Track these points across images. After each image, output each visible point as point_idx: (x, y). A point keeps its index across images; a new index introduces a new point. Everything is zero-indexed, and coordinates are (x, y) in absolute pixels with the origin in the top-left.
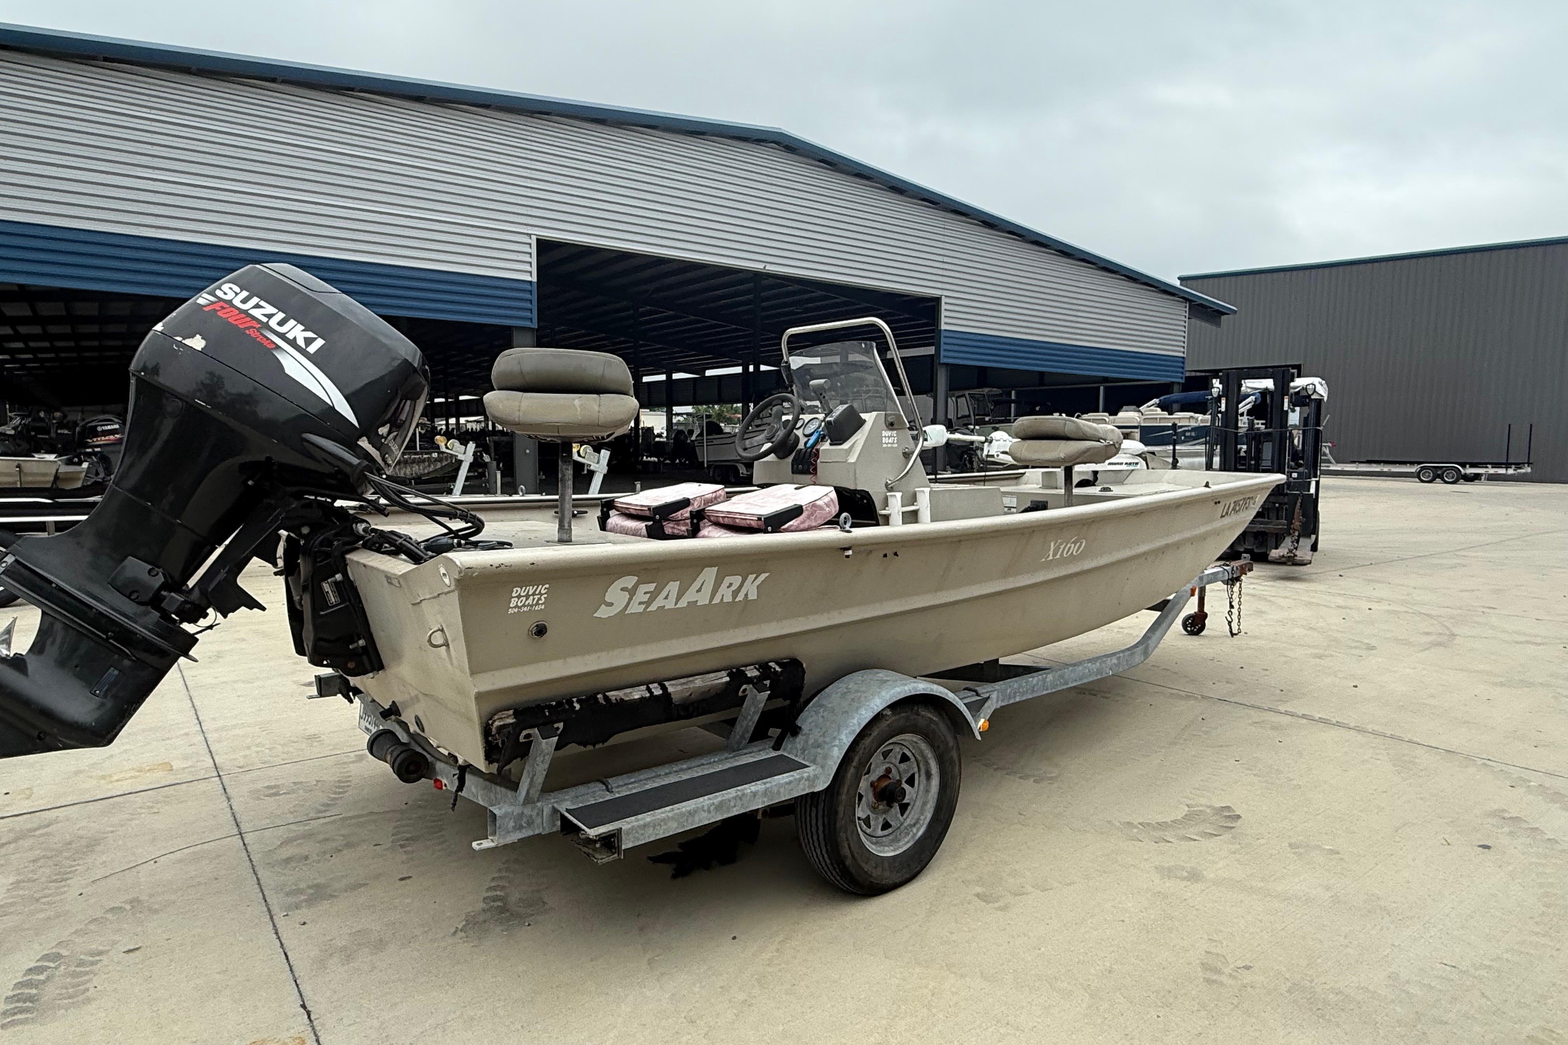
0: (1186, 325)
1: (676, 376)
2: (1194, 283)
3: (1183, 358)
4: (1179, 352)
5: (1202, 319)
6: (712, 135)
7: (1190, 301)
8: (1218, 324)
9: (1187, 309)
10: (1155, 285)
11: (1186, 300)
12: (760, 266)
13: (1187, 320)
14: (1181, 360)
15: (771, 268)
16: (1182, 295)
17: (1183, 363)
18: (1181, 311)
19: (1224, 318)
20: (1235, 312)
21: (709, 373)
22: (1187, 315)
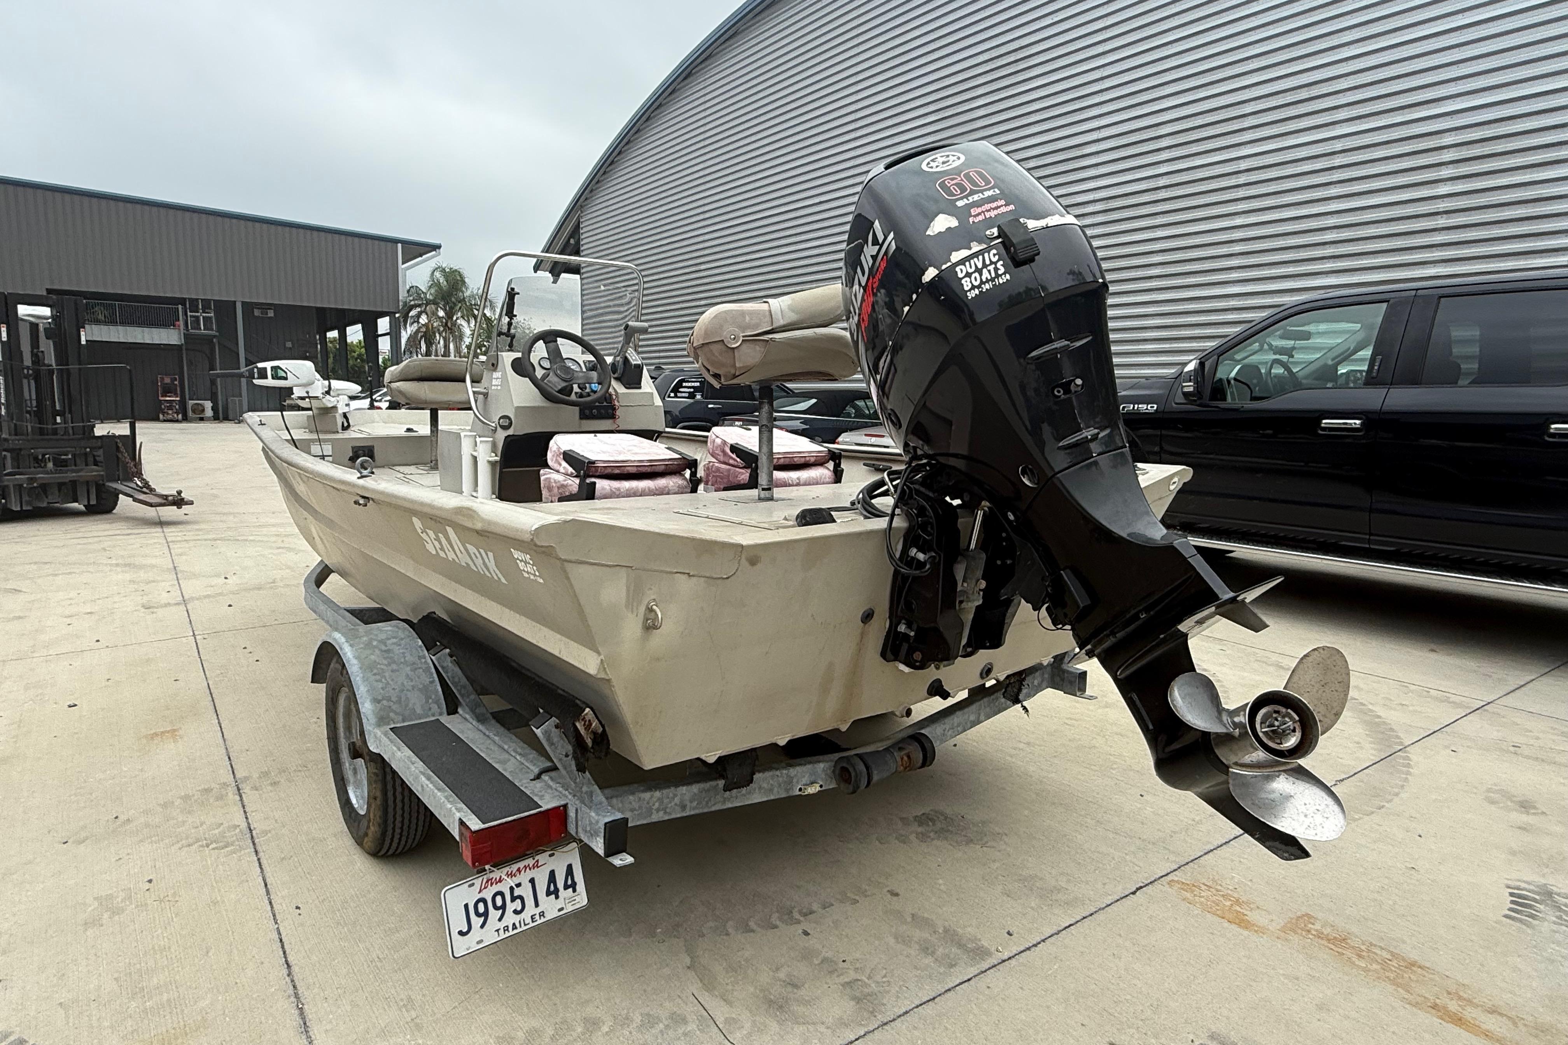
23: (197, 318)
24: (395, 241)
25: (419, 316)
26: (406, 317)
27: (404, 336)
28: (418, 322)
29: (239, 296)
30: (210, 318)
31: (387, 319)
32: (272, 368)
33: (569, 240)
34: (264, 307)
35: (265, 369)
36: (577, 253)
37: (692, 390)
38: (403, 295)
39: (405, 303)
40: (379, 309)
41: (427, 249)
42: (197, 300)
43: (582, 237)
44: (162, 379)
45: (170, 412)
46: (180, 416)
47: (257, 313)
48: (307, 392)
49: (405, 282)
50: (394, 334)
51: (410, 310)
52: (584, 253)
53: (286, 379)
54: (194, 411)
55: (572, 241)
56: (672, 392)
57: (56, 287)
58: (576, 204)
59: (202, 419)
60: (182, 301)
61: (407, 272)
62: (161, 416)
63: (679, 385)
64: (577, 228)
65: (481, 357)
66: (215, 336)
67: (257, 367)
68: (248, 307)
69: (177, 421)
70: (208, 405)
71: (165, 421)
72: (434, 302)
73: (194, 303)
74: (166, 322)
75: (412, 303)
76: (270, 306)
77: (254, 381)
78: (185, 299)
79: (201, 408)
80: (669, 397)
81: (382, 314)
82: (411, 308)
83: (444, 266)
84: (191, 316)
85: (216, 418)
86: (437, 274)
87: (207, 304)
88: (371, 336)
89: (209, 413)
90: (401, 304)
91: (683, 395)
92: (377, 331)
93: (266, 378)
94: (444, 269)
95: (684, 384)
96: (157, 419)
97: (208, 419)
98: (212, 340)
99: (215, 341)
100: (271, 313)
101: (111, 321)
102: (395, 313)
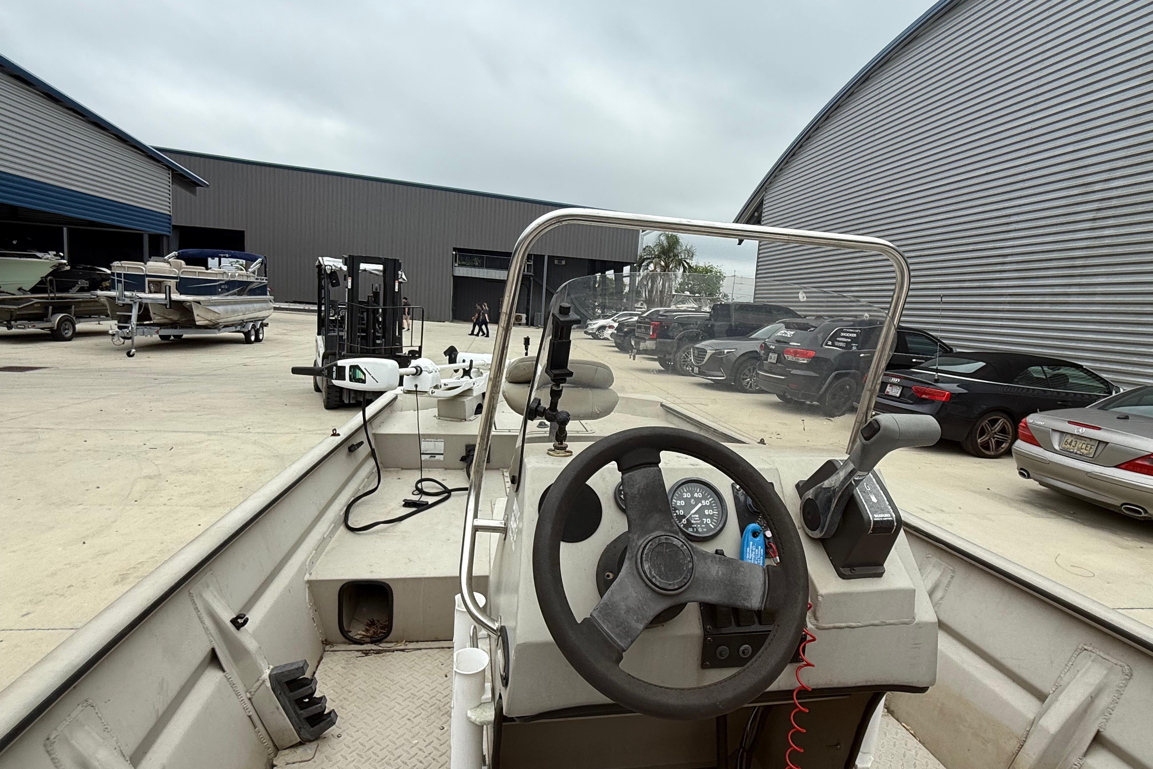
0: (171, 189)
2: (173, 155)
3: (170, 216)
4: (166, 210)
5: (182, 187)
7: (173, 170)
8: (194, 193)
9: (171, 176)
10: (144, 150)
11: (169, 168)
13: (171, 185)
14: (169, 217)
16: (166, 163)
17: (170, 220)
18: (165, 177)
19: (198, 188)
20: (207, 186)
22: (171, 181)
25: (648, 265)
26: (640, 266)
27: (638, 279)
28: (648, 269)
29: (547, 252)
30: (531, 265)
31: (629, 267)
32: (351, 367)
33: (754, 213)
34: (560, 258)
35: (344, 368)
36: (758, 222)
37: (849, 340)
38: (640, 251)
39: (641, 257)
40: (625, 260)
43: (764, 211)
47: (557, 262)
48: (416, 386)
49: (642, 243)
50: (632, 277)
51: (643, 262)
52: (765, 222)
53: (364, 381)
54: (516, 320)
55: (756, 214)
56: (829, 340)
58: (762, 187)
61: (645, 237)
63: (837, 334)
64: (761, 203)
65: (686, 292)
66: (531, 276)
67: (336, 365)
68: (551, 258)
70: (524, 316)
72: (659, 257)
75: (645, 257)
76: (563, 258)
77: (333, 381)
79: (520, 318)
80: (827, 345)
81: (626, 264)
82: (645, 260)
85: (527, 324)
86: (662, 239)
87: (530, 257)
88: (619, 279)
89: (524, 321)
90: (638, 257)
91: (841, 344)
92: (622, 274)
93: (344, 379)
94: (667, 236)
95: (842, 334)
97: (523, 325)
98: (530, 278)
99: (531, 278)
100: (564, 262)
101: (481, 266)
102: (634, 263)
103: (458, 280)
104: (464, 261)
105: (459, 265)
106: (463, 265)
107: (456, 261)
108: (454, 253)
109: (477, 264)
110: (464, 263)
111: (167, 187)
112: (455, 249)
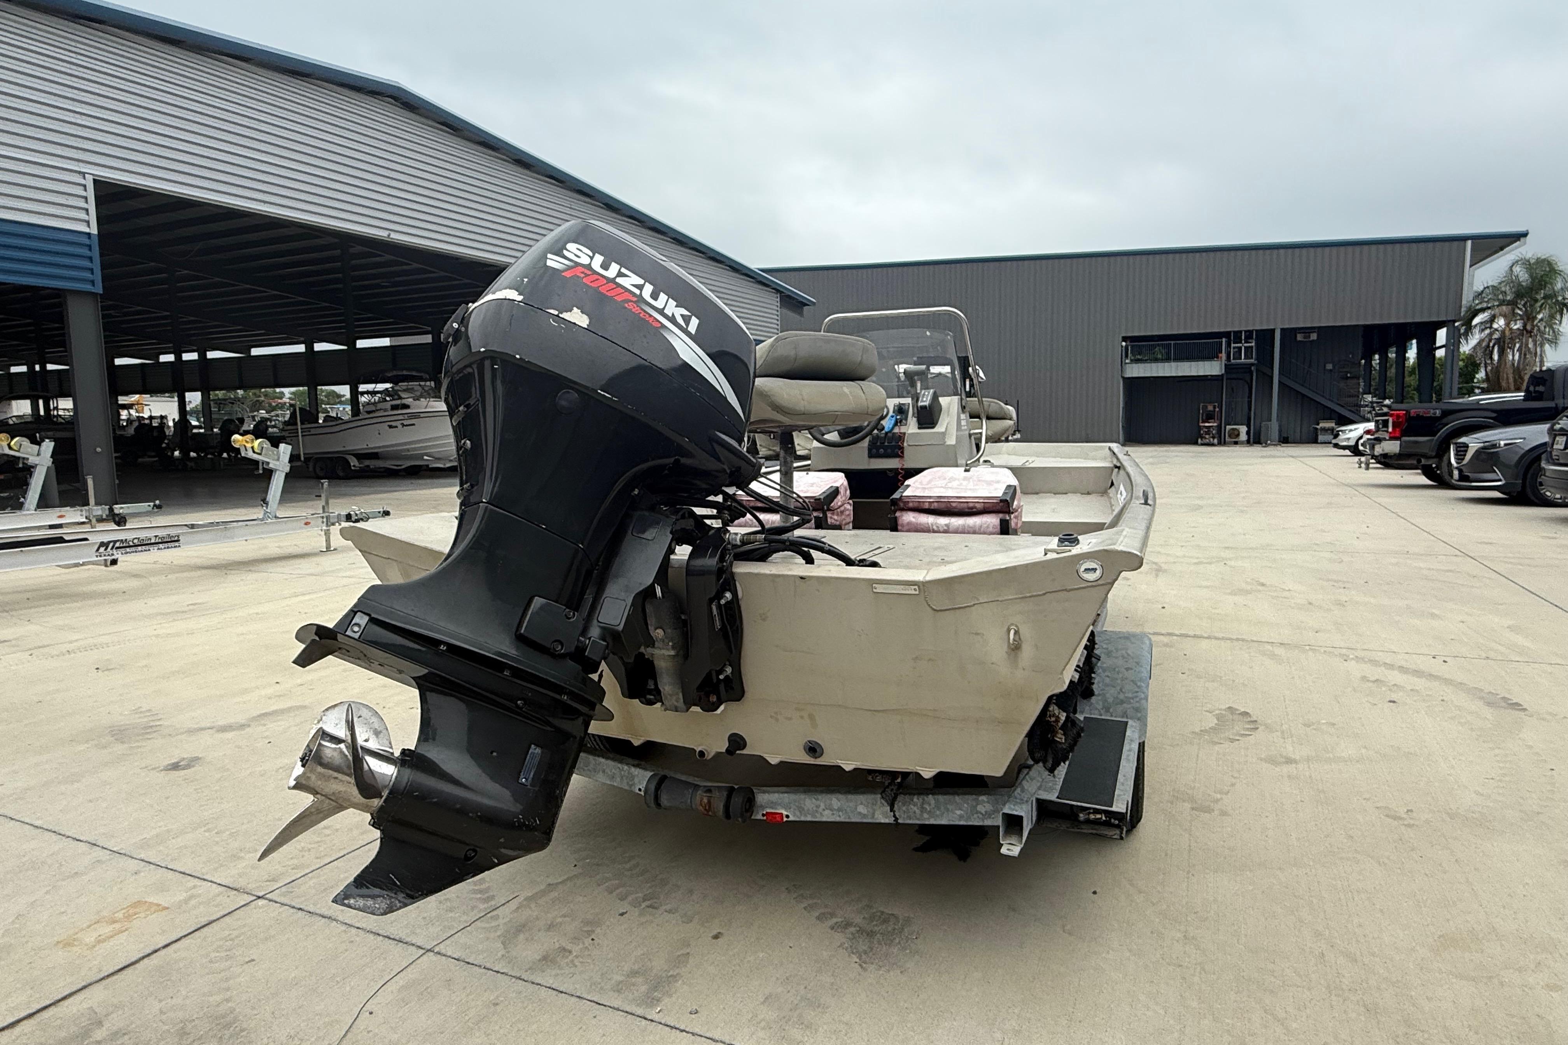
0: (778, 313)
1: (211, 355)
2: (778, 274)
5: (790, 309)
6: (317, 79)
7: (781, 292)
8: (801, 314)
9: (778, 300)
10: (753, 276)
11: (778, 291)
12: (383, 234)
13: (778, 309)
15: (394, 236)
16: (774, 285)
18: (774, 301)
19: (805, 308)
20: (814, 303)
21: (255, 352)
22: (778, 305)
23: (1240, 348)
24: (1463, 239)
28: (1491, 327)
29: (1278, 323)
30: (1252, 347)
31: (1445, 330)
34: (1307, 331)
38: (1467, 298)
39: (1469, 308)
40: (1434, 319)
41: (1508, 240)
42: (1241, 332)
44: (1205, 407)
45: (1207, 436)
46: (1216, 441)
47: (1300, 337)
49: (1471, 284)
50: (1453, 346)
54: (1230, 436)
57: (1130, 334)
59: (1236, 443)
60: (1227, 335)
61: (1477, 273)
62: (1199, 441)
66: (1252, 364)
68: (1289, 334)
69: (1213, 445)
70: (1243, 429)
71: (1202, 445)
72: (1515, 302)
73: (1238, 334)
74: (1211, 355)
76: (1311, 329)
78: (1229, 333)
79: (1236, 433)
81: (1440, 325)
82: (1475, 313)
83: (1527, 258)
84: (1234, 348)
85: (1250, 442)
86: (1517, 269)
87: (1249, 334)
88: (1428, 350)
89: (1243, 437)
90: (1464, 310)
92: (1435, 343)
94: (1528, 261)
96: (1196, 443)
97: (1242, 443)
98: (1250, 368)
99: (1253, 368)
100: (1314, 336)
101: (1167, 359)
102: (1455, 321)
103: (1132, 385)
104: (1139, 354)
105: (1131, 360)
106: (1137, 361)
107: (1127, 356)
108: (1124, 344)
109: (1159, 356)
110: (1139, 357)
111: (776, 312)
112: (1125, 339)
